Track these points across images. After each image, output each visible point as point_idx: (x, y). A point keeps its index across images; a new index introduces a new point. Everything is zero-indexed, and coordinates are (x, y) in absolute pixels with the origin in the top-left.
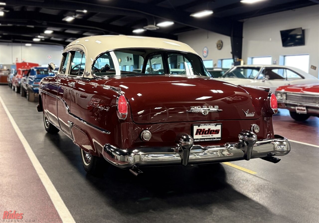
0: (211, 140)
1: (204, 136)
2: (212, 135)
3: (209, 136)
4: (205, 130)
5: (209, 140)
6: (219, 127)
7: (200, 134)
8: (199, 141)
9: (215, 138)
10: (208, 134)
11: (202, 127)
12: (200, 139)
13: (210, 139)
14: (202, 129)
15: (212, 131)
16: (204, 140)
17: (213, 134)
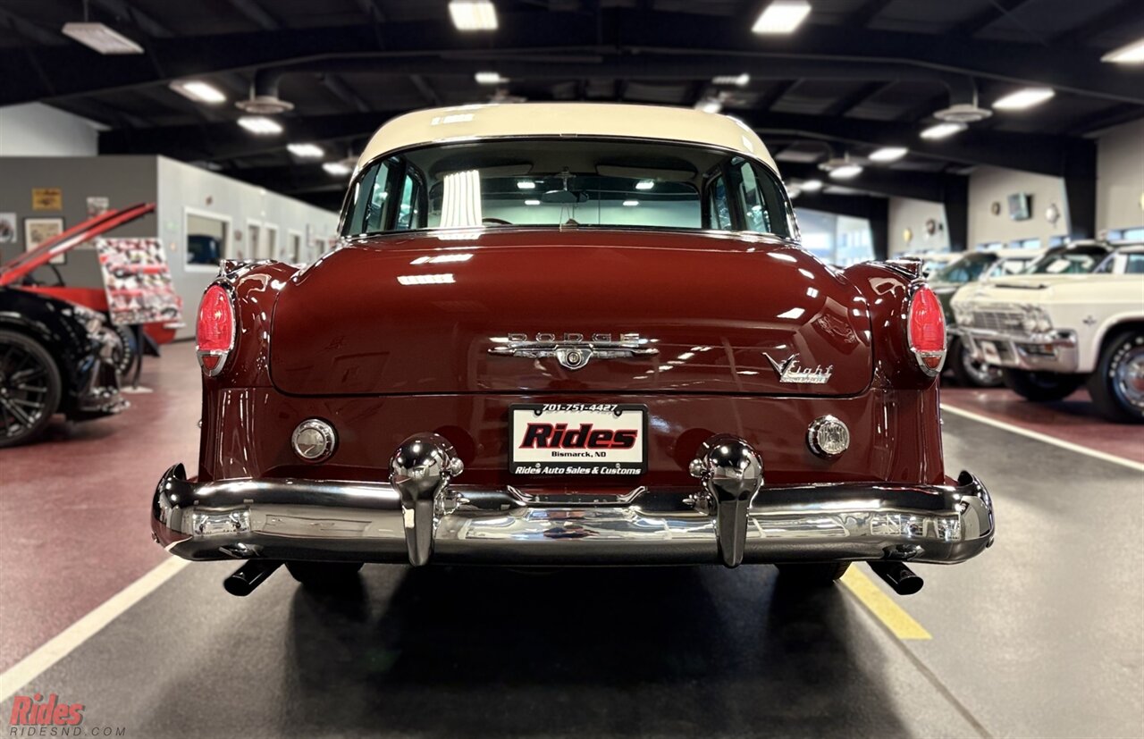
0: (595, 471)
1: (562, 455)
2: (599, 451)
3: (587, 455)
4: (568, 428)
5: (588, 471)
6: (632, 421)
7: (542, 444)
8: (538, 471)
9: (612, 465)
10: (580, 444)
11: (553, 416)
12: (543, 465)
13: (591, 465)
14: (554, 426)
15: (601, 436)
16: (561, 471)
17: (605, 446)
